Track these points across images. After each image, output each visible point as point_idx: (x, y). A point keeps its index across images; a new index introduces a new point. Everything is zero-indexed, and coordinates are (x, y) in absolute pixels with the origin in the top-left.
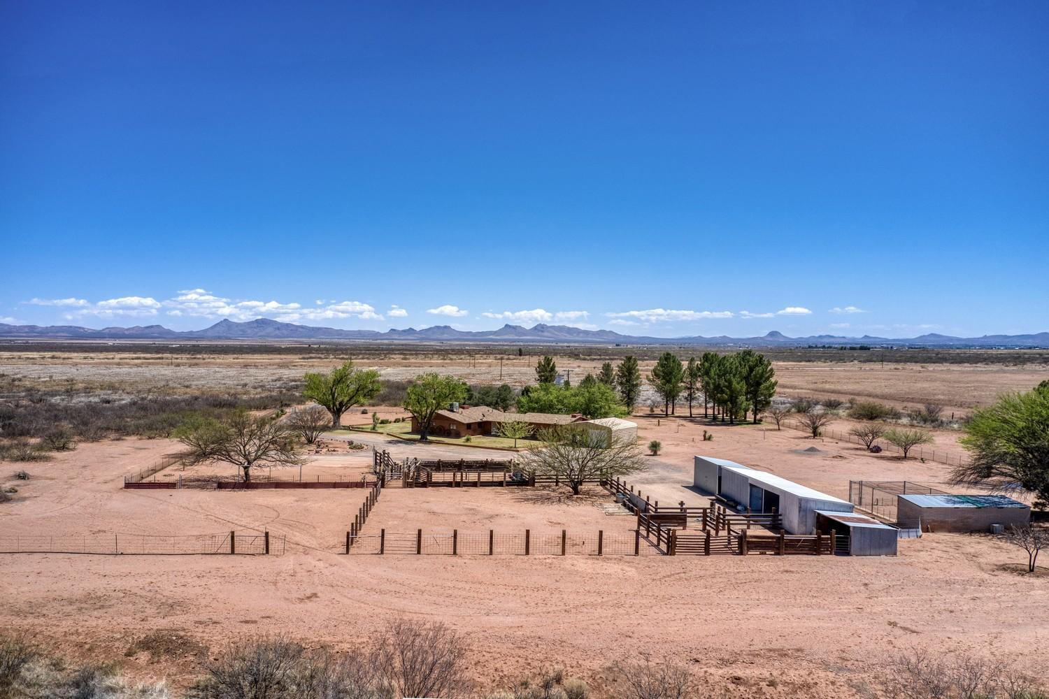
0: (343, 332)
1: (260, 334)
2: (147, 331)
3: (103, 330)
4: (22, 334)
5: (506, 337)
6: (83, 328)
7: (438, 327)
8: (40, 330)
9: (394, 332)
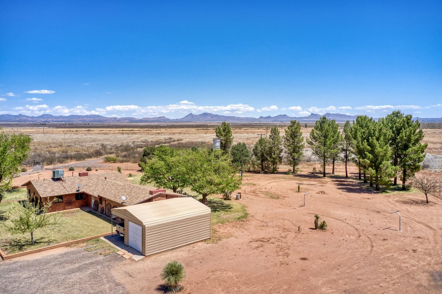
0: (240, 118)
1: (205, 119)
2: (159, 119)
3: (142, 119)
4: (111, 121)
5: (312, 119)
6: (135, 118)
7: (281, 115)
8: (118, 119)
9: (262, 118)
